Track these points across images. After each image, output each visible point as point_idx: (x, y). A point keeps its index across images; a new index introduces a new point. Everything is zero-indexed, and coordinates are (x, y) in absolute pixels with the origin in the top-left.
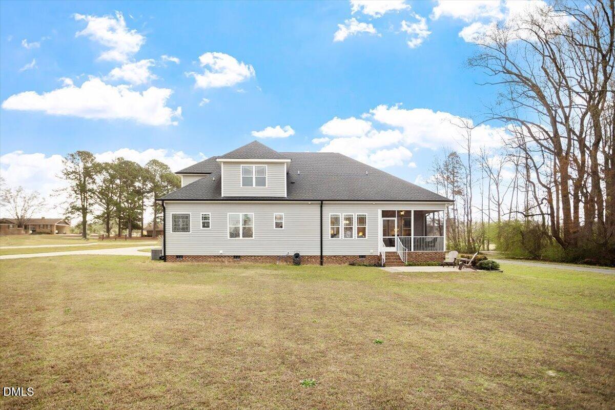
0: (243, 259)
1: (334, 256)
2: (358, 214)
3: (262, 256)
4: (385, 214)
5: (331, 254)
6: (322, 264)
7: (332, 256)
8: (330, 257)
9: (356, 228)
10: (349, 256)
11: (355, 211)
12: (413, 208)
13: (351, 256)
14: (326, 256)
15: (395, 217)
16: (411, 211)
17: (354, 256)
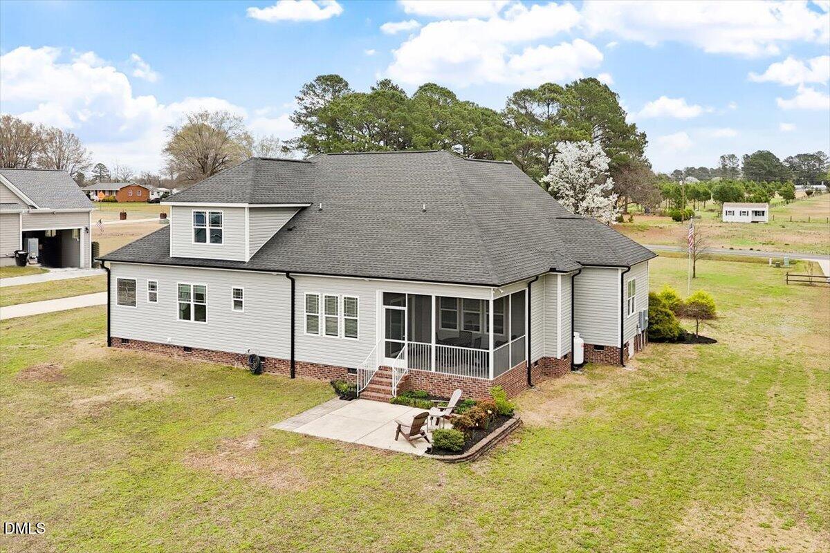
0: (194, 353)
1: (312, 364)
2: (347, 296)
3: (217, 352)
4: (388, 298)
5: (307, 361)
6: (293, 377)
7: (308, 364)
8: (306, 365)
9: (343, 321)
10: (332, 366)
11: (341, 290)
12: (434, 291)
13: (335, 367)
14: (300, 362)
15: (405, 306)
16: (431, 296)
17: (340, 368)
